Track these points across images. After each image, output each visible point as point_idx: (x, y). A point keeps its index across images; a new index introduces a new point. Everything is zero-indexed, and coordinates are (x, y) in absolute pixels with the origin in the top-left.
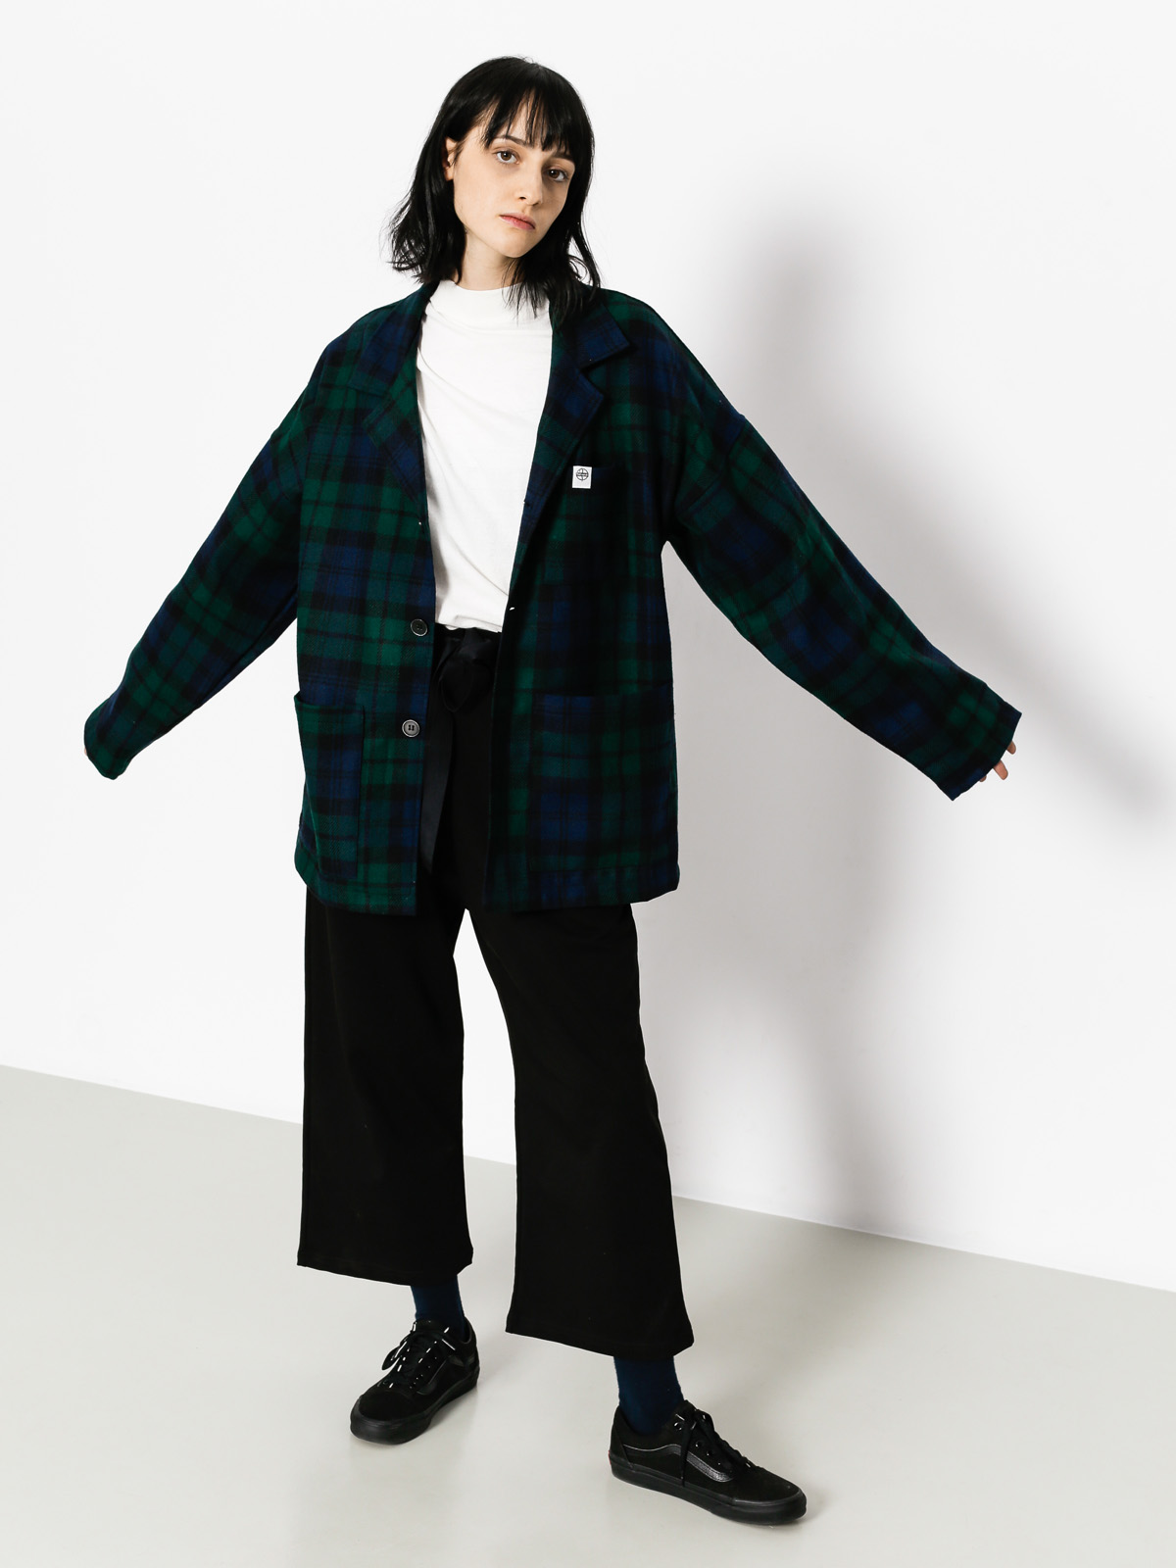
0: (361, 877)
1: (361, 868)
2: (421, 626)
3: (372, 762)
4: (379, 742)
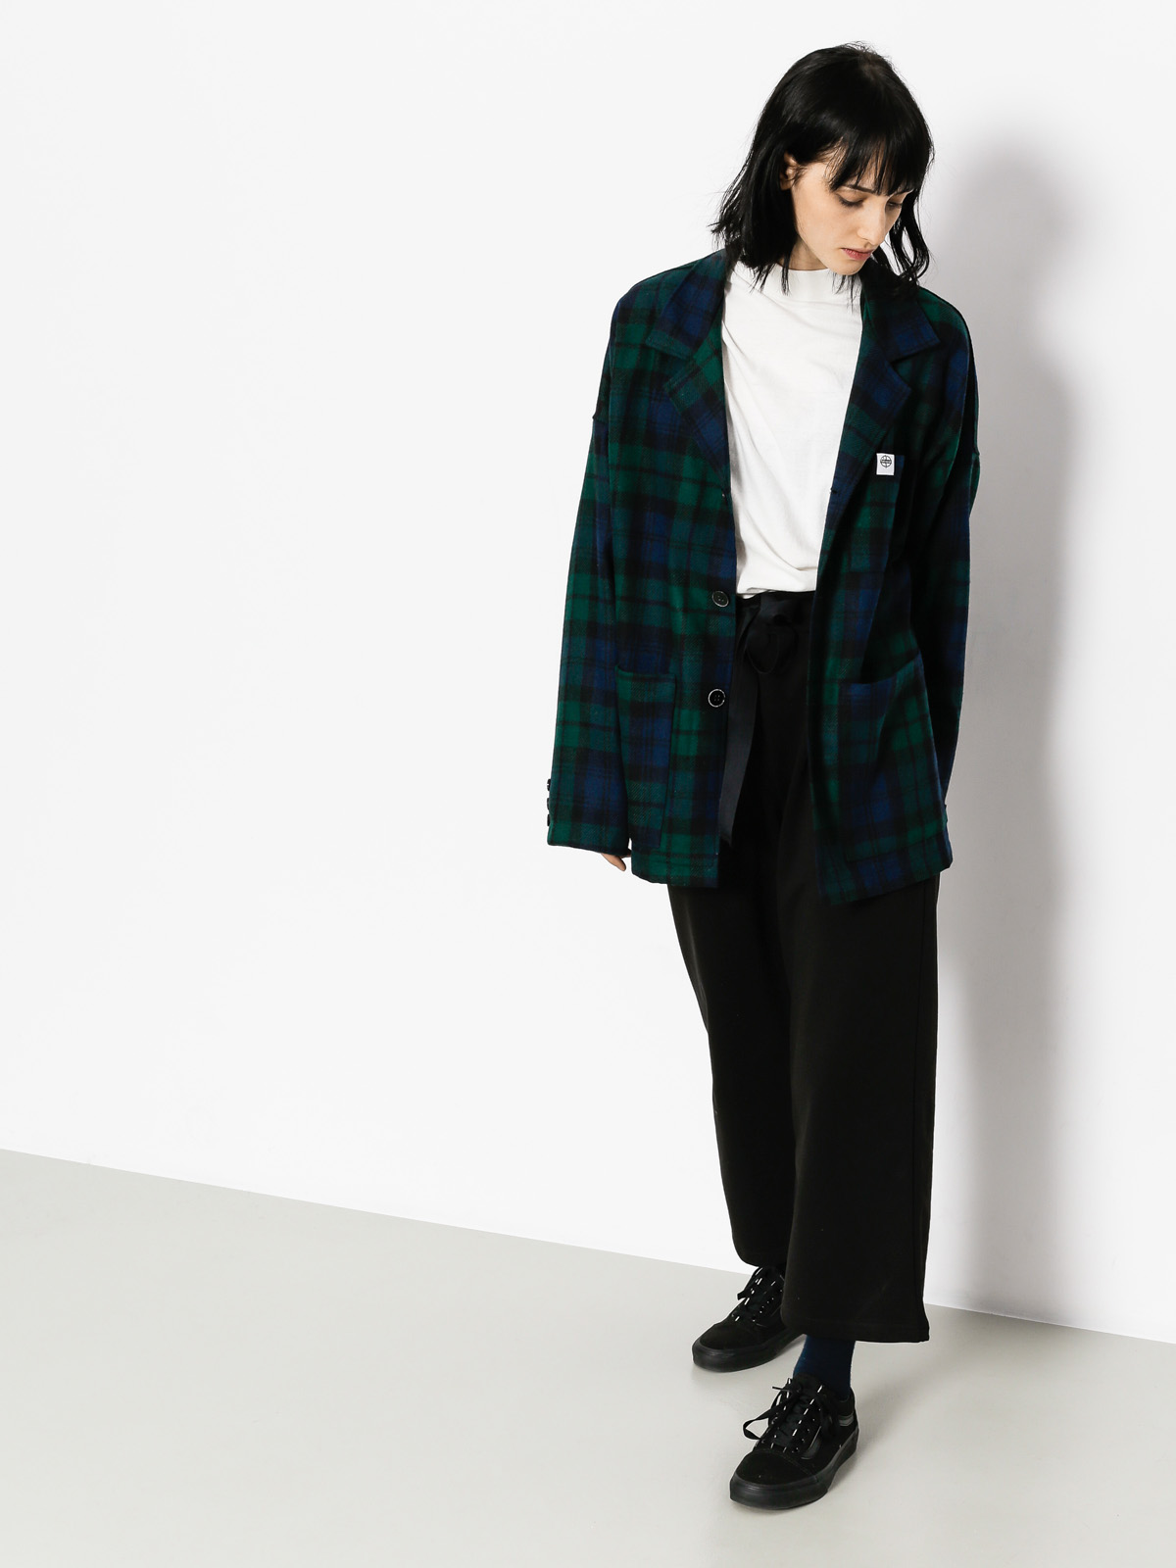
0: (663, 847)
1: (665, 836)
2: (722, 597)
3: (678, 732)
4: (685, 713)
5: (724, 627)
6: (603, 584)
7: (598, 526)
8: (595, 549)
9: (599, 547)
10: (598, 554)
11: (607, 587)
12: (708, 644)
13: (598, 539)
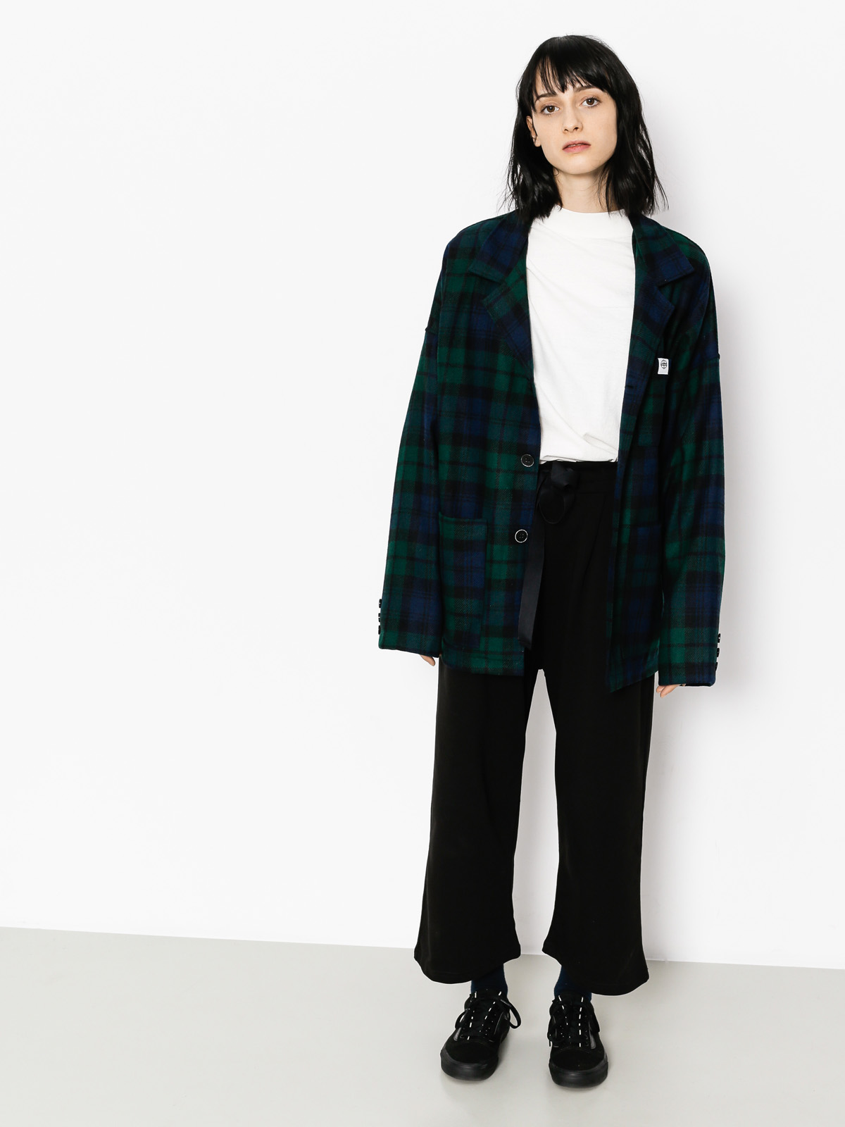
0: (482, 647)
1: (483, 640)
2: (529, 459)
3: (492, 561)
4: (496, 547)
5: (529, 483)
6: (428, 454)
7: (426, 410)
8: (422, 428)
9: (426, 425)
10: (425, 431)
11: (432, 456)
12: (516, 495)
13: (426, 420)
